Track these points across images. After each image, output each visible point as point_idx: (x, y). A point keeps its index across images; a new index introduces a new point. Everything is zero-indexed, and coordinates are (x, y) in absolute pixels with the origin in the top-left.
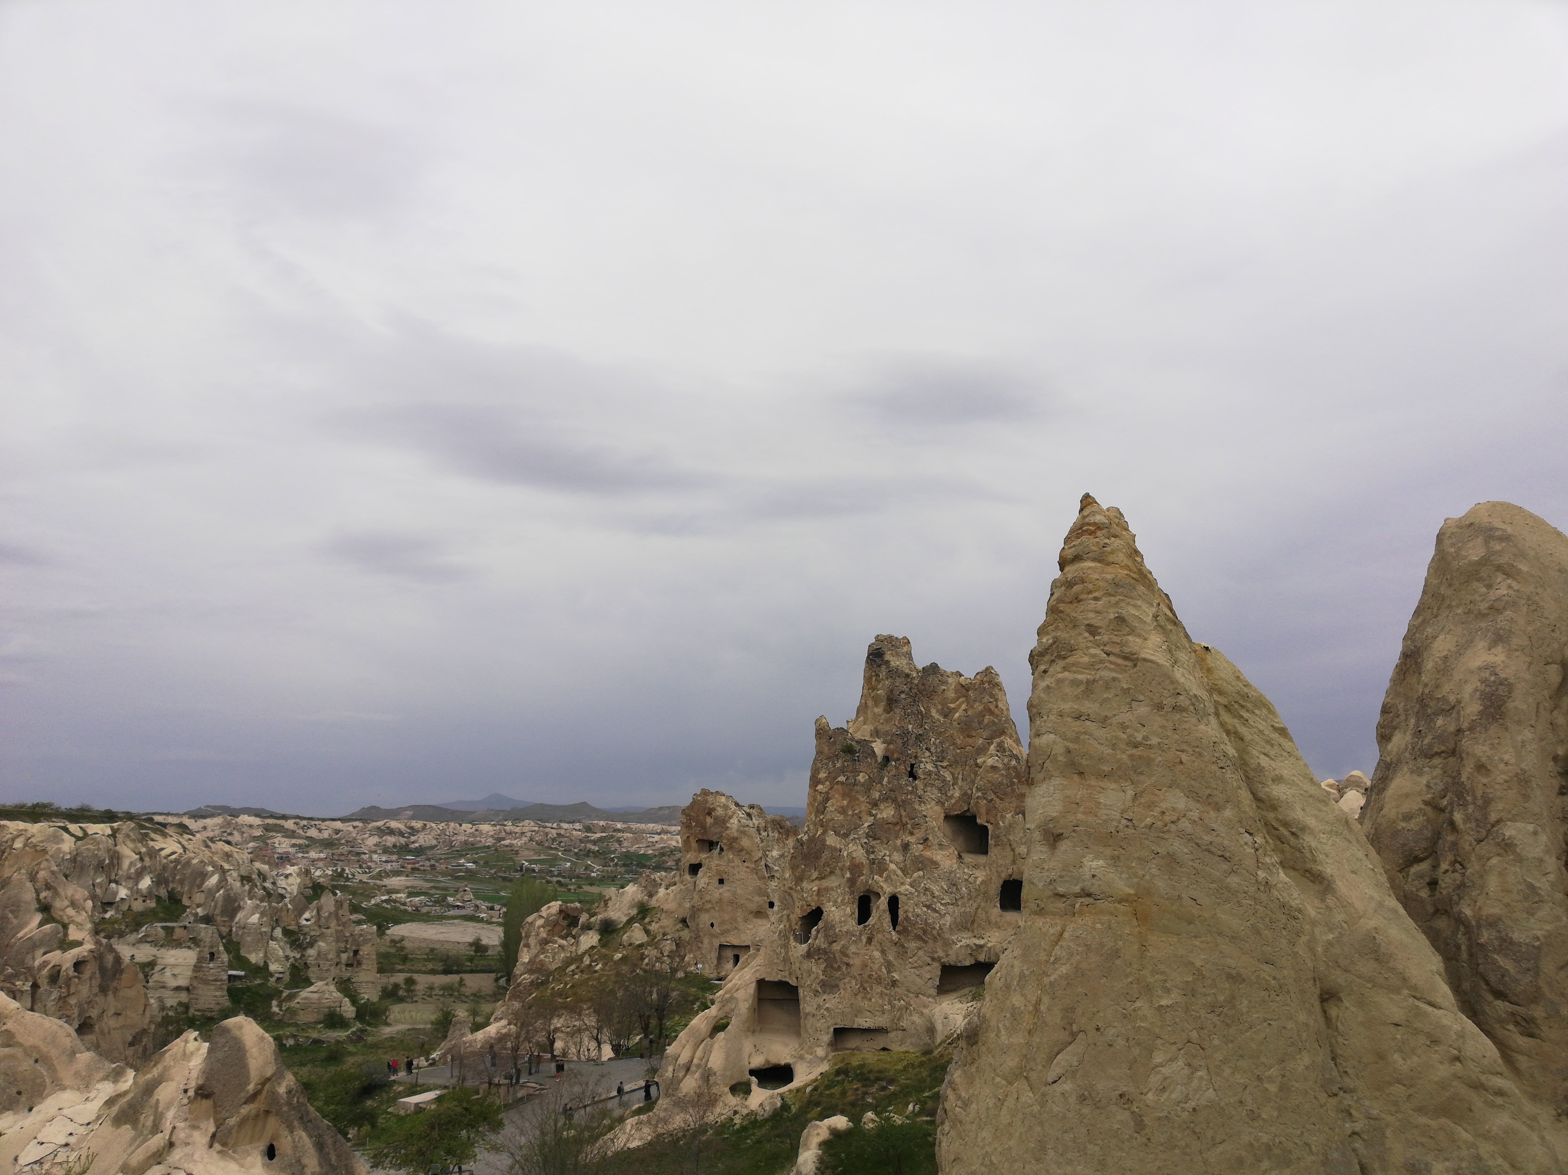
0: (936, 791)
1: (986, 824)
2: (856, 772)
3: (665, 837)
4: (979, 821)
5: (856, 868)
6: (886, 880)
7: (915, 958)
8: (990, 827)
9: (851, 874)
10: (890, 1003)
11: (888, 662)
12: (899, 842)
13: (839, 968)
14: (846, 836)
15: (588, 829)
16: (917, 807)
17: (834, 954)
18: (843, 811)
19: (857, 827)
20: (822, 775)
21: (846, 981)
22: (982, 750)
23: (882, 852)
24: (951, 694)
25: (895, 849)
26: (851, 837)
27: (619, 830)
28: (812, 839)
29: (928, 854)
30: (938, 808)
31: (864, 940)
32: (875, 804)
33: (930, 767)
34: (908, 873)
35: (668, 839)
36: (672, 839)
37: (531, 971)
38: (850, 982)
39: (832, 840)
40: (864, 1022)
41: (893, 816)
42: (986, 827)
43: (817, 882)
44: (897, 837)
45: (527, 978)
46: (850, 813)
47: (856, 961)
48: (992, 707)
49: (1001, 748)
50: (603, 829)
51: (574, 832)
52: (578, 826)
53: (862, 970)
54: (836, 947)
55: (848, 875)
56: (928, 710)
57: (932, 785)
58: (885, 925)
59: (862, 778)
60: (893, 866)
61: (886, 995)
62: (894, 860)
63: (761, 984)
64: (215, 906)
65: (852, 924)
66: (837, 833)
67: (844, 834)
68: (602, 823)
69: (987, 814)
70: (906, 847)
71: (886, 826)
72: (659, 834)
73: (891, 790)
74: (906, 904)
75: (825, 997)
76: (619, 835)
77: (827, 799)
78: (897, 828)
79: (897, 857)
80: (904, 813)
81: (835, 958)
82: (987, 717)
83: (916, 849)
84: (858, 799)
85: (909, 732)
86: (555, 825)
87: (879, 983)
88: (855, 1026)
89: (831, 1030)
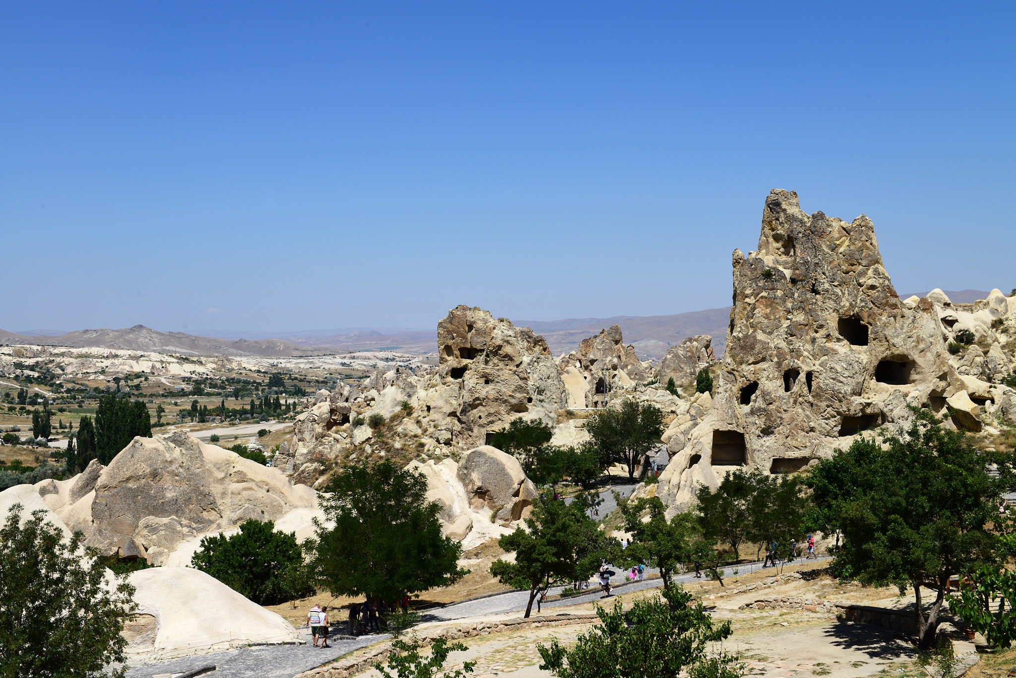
0: (832, 303)
1: (867, 324)
2: (774, 290)
4: (862, 323)
5: (781, 355)
6: (803, 362)
7: (825, 413)
8: (869, 326)
9: (778, 359)
10: (810, 442)
11: (784, 210)
12: (808, 337)
13: (775, 420)
16: (819, 313)
17: (771, 412)
18: (767, 317)
19: (778, 328)
20: (748, 291)
21: (780, 428)
22: (863, 274)
23: (797, 344)
24: (836, 235)
25: (807, 342)
26: (776, 334)
28: (746, 337)
29: (830, 345)
31: (791, 402)
32: (790, 312)
33: (827, 286)
34: (817, 358)
35: (120, 364)
36: (123, 364)
38: (782, 429)
39: (760, 336)
40: (791, 455)
41: (804, 319)
42: (867, 326)
43: (754, 365)
44: (807, 334)
46: (772, 318)
47: (786, 416)
48: (868, 244)
49: (876, 272)
52: (5, 350)
53: (791, 421)
54: (772, 407)
55: (776, 360)
57: (829, 298)
58: (805, 392)
60: (806, 353)
61: (807, 436)
62: (806, 349)
63: (717, 433)
65: (781, 392)
66: (764, 332)
67: (769, 332)
69: (868, 318)
70: (814, 340)
71: (799, 327)
73: (801, 302)
74: (818, 378)
75: (765, 439)
77: (754, 309)
78: (807, 328)
79: (808, 347)
80: (810, 318)
81: (772, 414)
82: (865, 251)
83: (821, 341)
84: (778, 309)
87: (803, 429)
88: (786, 457)
89: (772, 460)
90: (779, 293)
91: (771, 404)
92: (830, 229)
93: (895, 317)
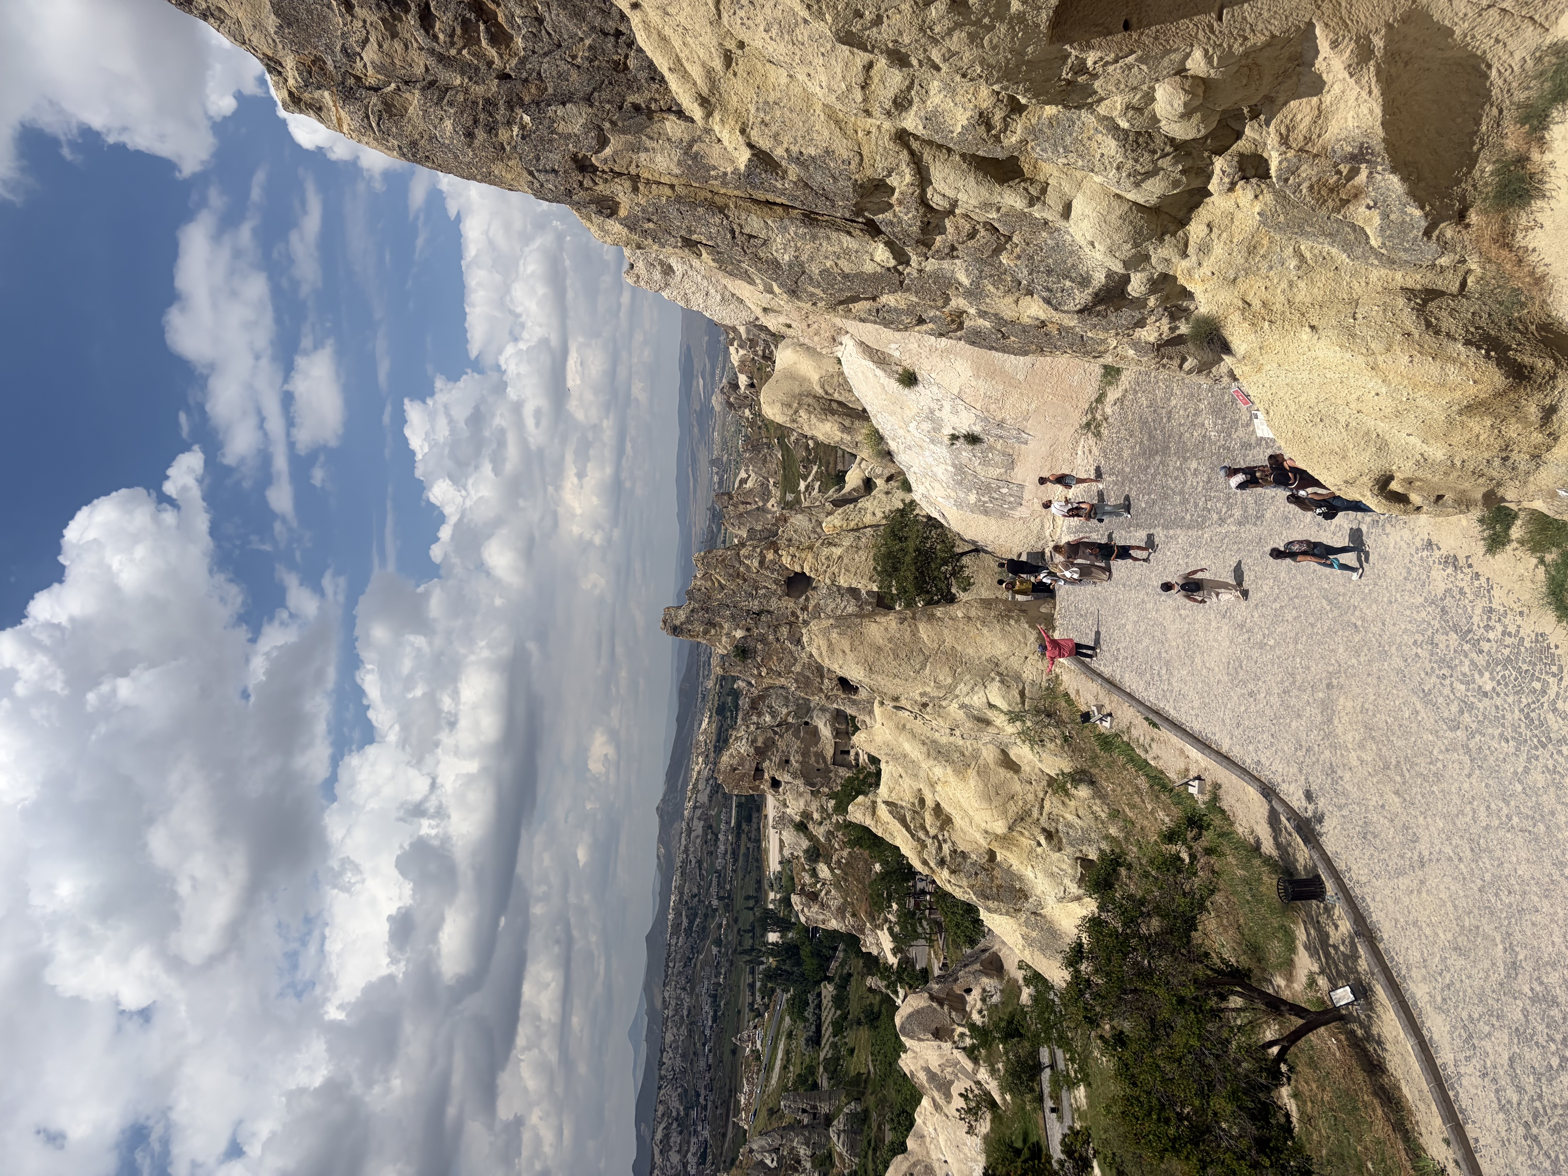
0: (772, 600)
11: (682, 624)
14: (796, 659)
16: (781, 613)
18: (780, 660)
19: (791, 652)
22: (748, 568)
24: (709, 584)
28: (796, 681)
30: (783, 600)
32: (778, 640)
33: (756, 603)
37: (844, 918)
39: (797, 668)
41: (785, 628)
45: (850, 920)
56: (717, 600)
57: (768, 602)
59: (759, 646)
66: (794, 664)
73: (769, 629)
80: (785, 621)
84: (774, 649)
85: (731, 614)
92: (704, 588)
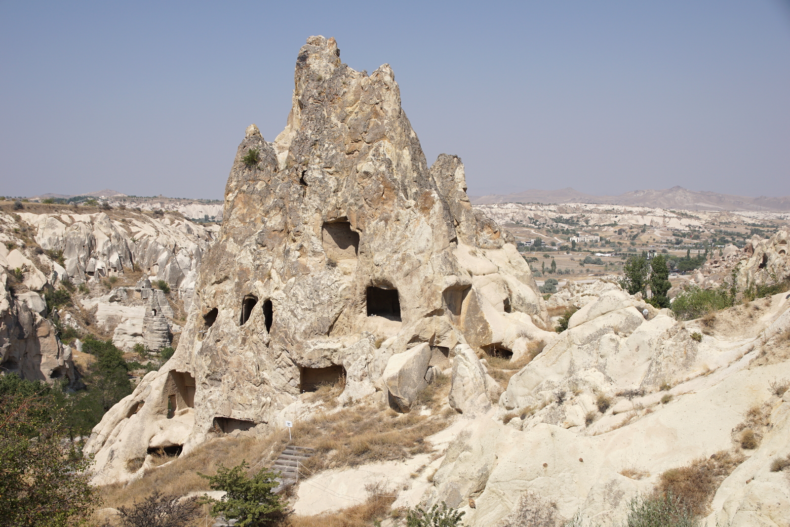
0: (317, 198)
1: (357, 231)
2: (255, 180)
3: (626, 216)
4: (351, 228)
5: (243, 274)
6: (264, 285)
7: (280, 359)
8: (360, 234)
9: (239, 279)
10: (258, 398)
11: (309, 65)
12: (281, 248)
13: (220, 365)
14: (241, 242)
15: (562, 210)
16: (301, 214)
17: (217, 352)
18: (242, 219)
19: (251, 234)
20: (233, 184)
21: (225, 376)
22: (363, 156)
24: (350, 97)
25: (278, 255)
26: (245, 245)
27: (588, 211)
29: (303, 260)
30: (317, 216)
31: (240, 341)
32: (267, 212)
33: (317, 174)
34: (285, 279)
35: (629, 219)
36: (632, 219)
38: (227, 378)
40: (237, 415)
42: (358, 234)
43: (216, 285)
44: (280, 244)
46: (248, 220)
47: (233, 359)
48: (378, 108)
49: (377, 151)
50: (576, 210)
51: (550, 213)
52: (552, 208)
53: (238, 367)
54: (220, 346)
55: (237, 280)
56: (329, 115)
58: (260, 327)
60: (273, 272)
61: (255, 391)
62: (275, 264)
63: (172, 375)
64: (165, 275)
65: (235, 325)
67: (241, 240)
68: (573, 205)
69: (358, 220)
70: (287, 252)
71: (273, 233)
72: (622, 214)
73: (281, 198)
74: (278, 309)
75: (212, 389)
76: (587, 215)
77: (233, 207)
78: (282, 235)
79: (279, 263)
80: (289, 221)
81: (218, 355)
82: (373, 120)
83: (294, 256)
84: (254, 207)
85: (306, 139)
86: (533, 208)
87: (250, 381)
88: (232, 417)
89: (212, 419)
90: (260, 186)
91: (219, 341)
92: (345, 90)
93: (386, 220)
